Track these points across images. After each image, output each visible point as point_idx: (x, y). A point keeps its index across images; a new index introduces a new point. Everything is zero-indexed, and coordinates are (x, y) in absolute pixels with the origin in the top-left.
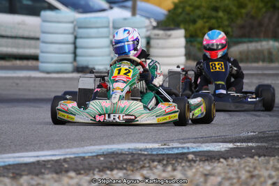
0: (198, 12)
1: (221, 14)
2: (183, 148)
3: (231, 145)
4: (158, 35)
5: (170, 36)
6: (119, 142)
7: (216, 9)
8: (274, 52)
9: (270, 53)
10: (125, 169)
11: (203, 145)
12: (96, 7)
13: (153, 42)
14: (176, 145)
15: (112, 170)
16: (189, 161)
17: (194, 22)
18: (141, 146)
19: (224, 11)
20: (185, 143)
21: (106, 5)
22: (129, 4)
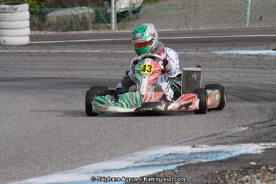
4: (5, 9)
5: (16, 9)
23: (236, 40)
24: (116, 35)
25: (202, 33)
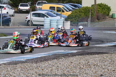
0: (73, 17)
1: (77, 17)
2: (68, 52)
3: (77, 51)
5: (67, 22)
6: (57, 50)
7: (76, 16)
8: (87, 24)
9: (86, 24)
10: (57, 59)
11: (72, 51)
12: (54, 16)
13: (64, 23)
14: (67, 51)
15: (54, 59)
16: (69, 56)
17: (72, 18)
18: (60, 51)
19: (78, 16)
20: (68, 50)
21: (56, 16)
22: (60, 15)
23: (111, 29)
24: (87, 28)
25: (105, 28)
